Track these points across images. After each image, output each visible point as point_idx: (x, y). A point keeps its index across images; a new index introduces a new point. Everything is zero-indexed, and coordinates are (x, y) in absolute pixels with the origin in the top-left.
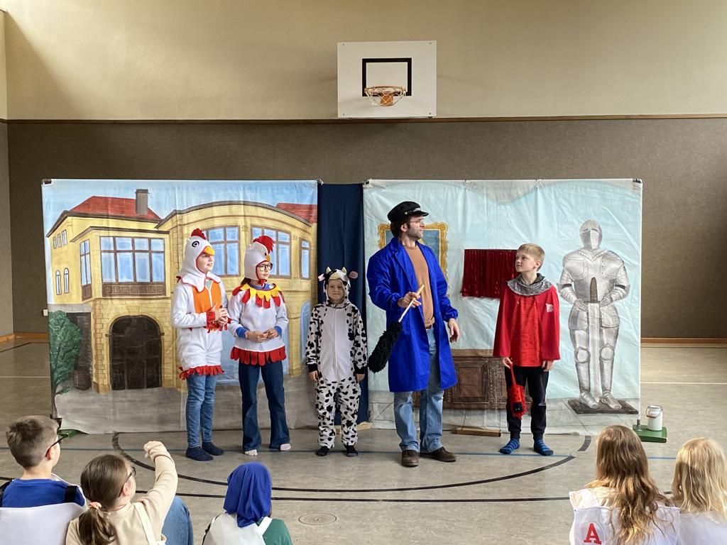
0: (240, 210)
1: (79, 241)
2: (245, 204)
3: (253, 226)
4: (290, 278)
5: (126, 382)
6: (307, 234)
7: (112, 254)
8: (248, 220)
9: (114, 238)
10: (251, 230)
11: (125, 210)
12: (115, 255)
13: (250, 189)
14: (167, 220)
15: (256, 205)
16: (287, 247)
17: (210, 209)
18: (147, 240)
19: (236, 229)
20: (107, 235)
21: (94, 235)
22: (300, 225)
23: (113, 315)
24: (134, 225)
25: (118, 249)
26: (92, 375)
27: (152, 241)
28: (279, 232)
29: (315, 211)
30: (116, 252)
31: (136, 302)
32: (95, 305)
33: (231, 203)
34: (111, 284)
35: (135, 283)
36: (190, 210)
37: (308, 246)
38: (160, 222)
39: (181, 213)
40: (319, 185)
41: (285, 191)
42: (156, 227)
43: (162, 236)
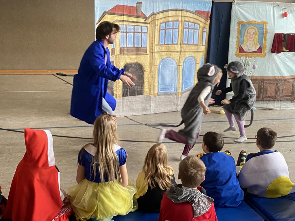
0: (179, 13)
2: (182, 10)
3: (185, 21)
4: (198, 45)
5: (128, 93)
6: (206, 25)
7: (125, 34)
8: (183, 18)
9: (126, 25)
10: (184, 23)
11: (132, 12)
15: (187, 11)
16: (198, 31)
17: (167, 13)
18: (140, 27)
19: (178, 22)
20: (123, 24)
22: (203, 20)
23: (124, 62)
24: (135, 19)
25: (128, 31)
26: (114, 90)
27: (143, 27)
28: (196, 25)
29: (210, 14)
30: (126, 32)
31: (134, 56)
32: (116, 58)
33: (176, 10)
34: (124, 48)
35: (134, 47)
36: (158, 13)
37: (206, 31)
38: (146, 18)
39: (155, 14)
40: (213, 2)
42: (145, 21)
43: (147, 25)
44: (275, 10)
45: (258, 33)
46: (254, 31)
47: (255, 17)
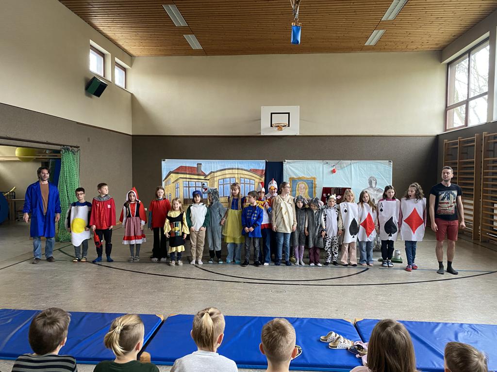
0: (236, 171)
1: (175, 183)
2: (238, 169)
3: (241, 177)
8: (239, 175)
9: (188, 182)
10: (240, 179)
11: (193, 171)
13: (240, 163)
14: (208, 175)
15: (242, 169)
16: (254, 186)
17: (225, 171)
19: (235, 179)
20: (186, 180)
21: (181, 180)
22: (258, 177)
24: (196, 177)
28: (251, 180)
29: (264, 172)
30: (189, 187)
33: (232, 169)
34: (187, 199)
36: (217, 171)
38: (206, 176)
39: (214, 172)
40: (266, 162)
41: (253, 164)
42: (204, 178)
43: (206, 181)
44: (324, 168)
45: (307, 187)
46: (304, 185)
47: (304, 174)
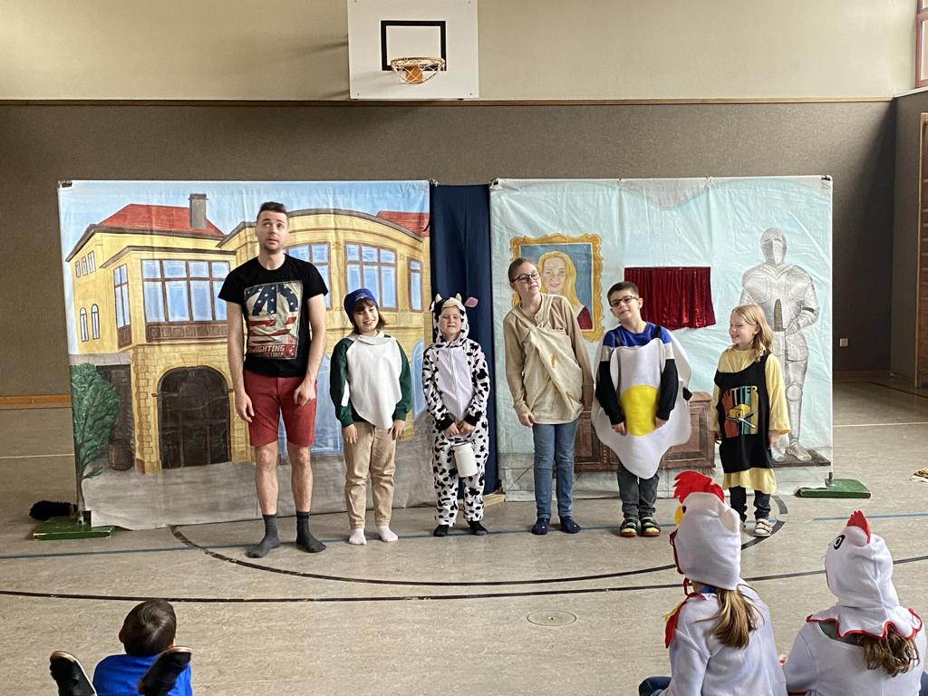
0: (330, 221)
1: (112, 267)
2: (336, 212)
3: (347, 242)
4: (396, 310)
5: (182, 458)
6: (417, 252)
7: (159, 284)
8: (341, 233)
9: (161, 261)
10: (345, 247)
11: (176, 223)
12: (163, 285)
13: (343, 192)
14: (232, 235)
15: (350, 214)
16: (392, 270)
18: (206, 264)
19: (326, 247)
20: (150, 257)
21: (135, 256)
22: (407, 239)
23: (162, 367)
24: (190, 243)
25: (167, 276)
26: (134, 450)
27: (213, 264)
28: (382, 251)
29: (427, 221)
30: (164, 280)
31: (193, 348)
32: (136, 354)
33: (317, 212)
34: (159, 324)
35: (191, 322)
37: (419, 268)
38: (223, 239)
40: (432, 187)
41: (388, 195)
42: (219, 246)
43: (227, 257)
44: (625, 203)
46: (561, 265)
47: (561, 224)
